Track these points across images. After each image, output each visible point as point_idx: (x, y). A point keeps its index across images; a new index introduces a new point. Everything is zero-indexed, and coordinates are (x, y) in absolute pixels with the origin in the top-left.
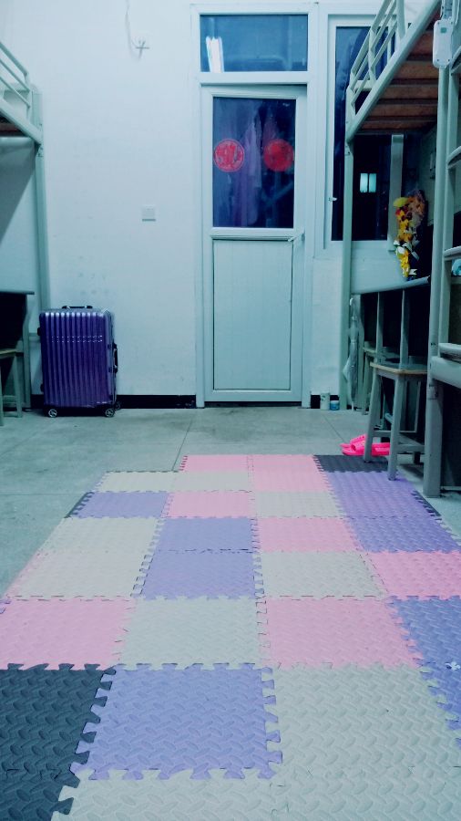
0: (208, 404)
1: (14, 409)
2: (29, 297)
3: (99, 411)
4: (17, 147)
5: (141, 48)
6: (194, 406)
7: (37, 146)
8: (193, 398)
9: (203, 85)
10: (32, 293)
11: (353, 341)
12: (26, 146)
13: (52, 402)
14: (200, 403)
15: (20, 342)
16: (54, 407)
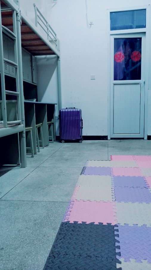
0: (112, 139)
1: (52, 140)
2: (55, 105)
3: (78, 141)
4: (52, 58)
5: (91, 24)
6: (107, 139)
7: (58, 57)
8: (107, 136)
9: (111, 35)
10: (57, 104)
12: (55, 58)
13: (63, 138)
14: (109, 138)
15: (53, 119)
16: (63, 140)
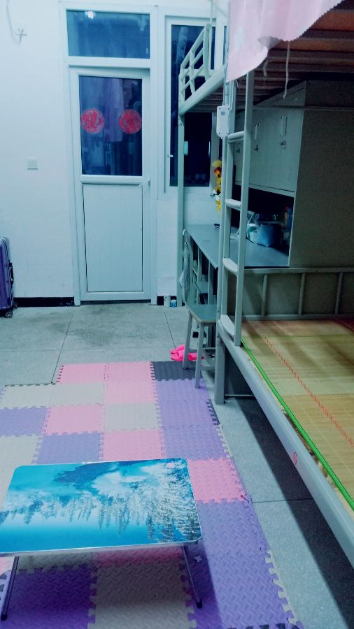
0: (83, 303)
5: (21, 36)
6: (73, 304)
8: (72, 299)
9: (71, 66)
11: (185, 260)
14: (77, 302)
